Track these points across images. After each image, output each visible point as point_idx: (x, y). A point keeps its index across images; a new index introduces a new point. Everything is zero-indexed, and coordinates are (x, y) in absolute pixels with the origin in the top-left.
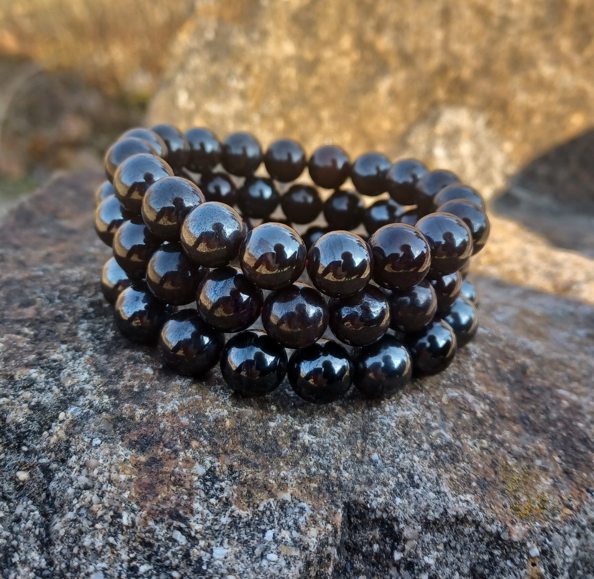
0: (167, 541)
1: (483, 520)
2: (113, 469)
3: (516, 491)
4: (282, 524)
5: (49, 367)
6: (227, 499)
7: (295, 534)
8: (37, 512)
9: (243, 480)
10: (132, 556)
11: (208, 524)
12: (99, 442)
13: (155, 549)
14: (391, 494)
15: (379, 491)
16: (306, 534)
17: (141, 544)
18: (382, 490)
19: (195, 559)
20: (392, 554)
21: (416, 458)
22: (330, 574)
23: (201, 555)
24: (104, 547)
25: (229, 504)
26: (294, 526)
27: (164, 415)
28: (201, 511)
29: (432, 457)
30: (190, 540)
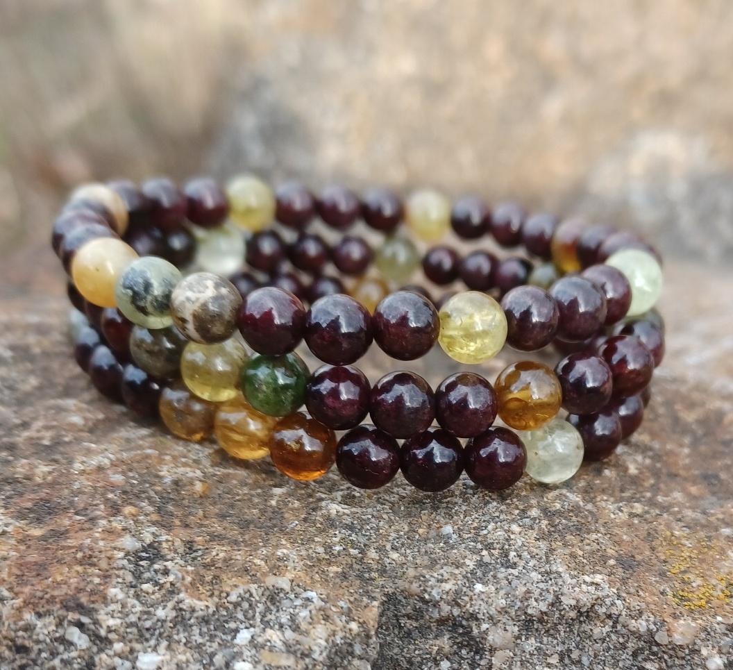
0: (56, 644)
3: (685, 572)
6: (172, 584)
7: (289, 634)
9: (208, 560)
11: (133, 618)
13: (33, 656)
14: (465, 577)
15: (445, 574)
16: (309, 633)
17: (10, 648)
18: (451, 573)
23: (116, 664)
25: (176, 591)
26: (290, 623)
27: (83, 472)
28: (121, 600)
29: (543, 526)
30: (98, 642)
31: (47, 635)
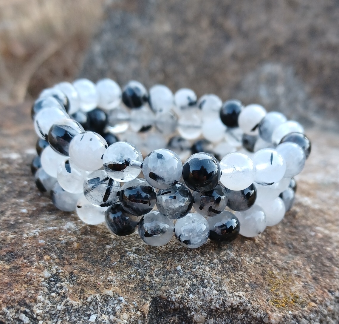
0: (15, 321)
1: (251, 309)
3: (276, 291)
4: (103, 311)
6: (64, 293)
7: (112, 317)
9: (79, 281)
11: (47, 310)
14: (186, 291)
15: (177, 290)
16: (120, 317)
18: (180, 289)
21: (207, 268)
25: (65, 297)
26: (112, 312)
27: (27, 238)
28: (42, 301)
29: (219, 268)
30: (33, 320)
31: (11, 317)
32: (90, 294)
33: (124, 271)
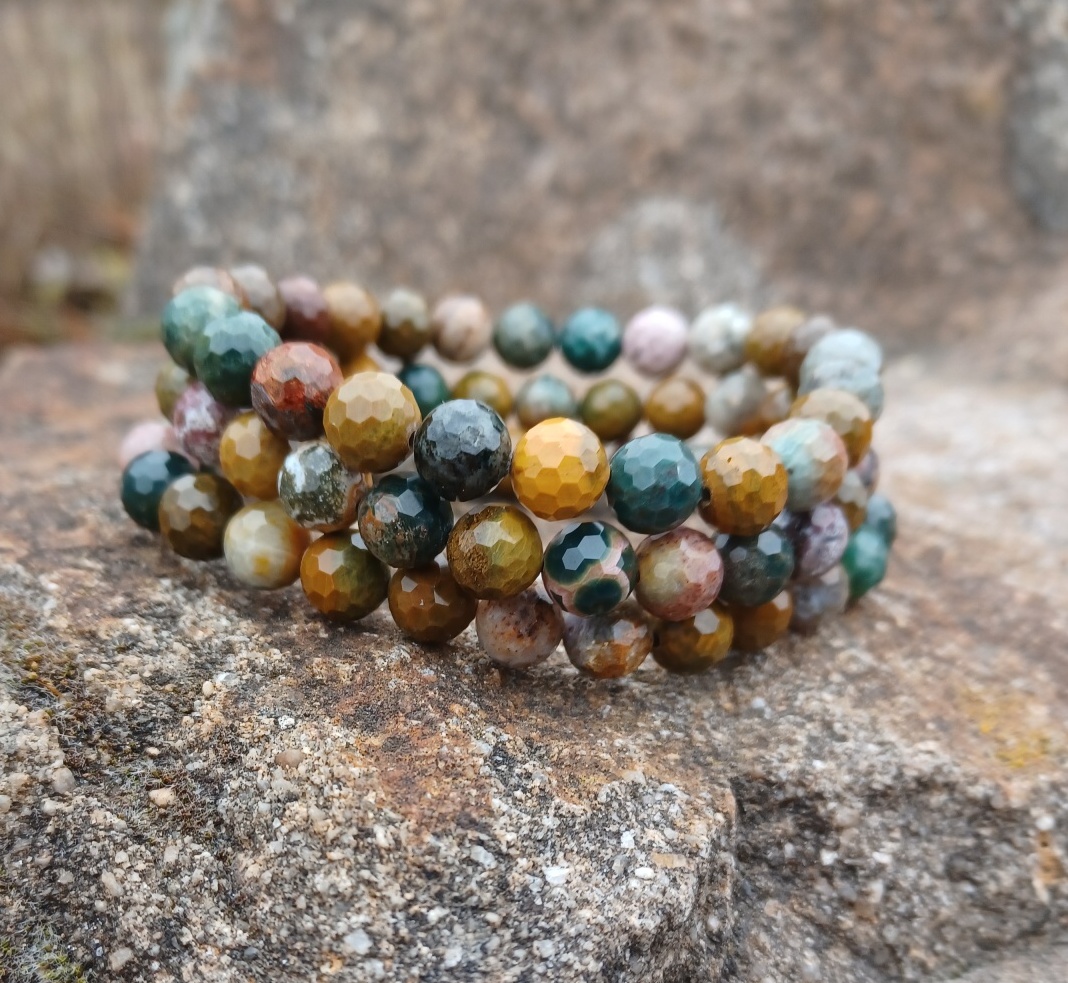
0: (464, 866)
1: (961, 780)
2: (332, 759)
3: (996, 730)
4: (643, 822)
5: (154, 615)
6: (542, 790)
7: (669, 832)
8: (206, 854)
9: (555, 759)
10: (409, 896)
11: (525, 830)
12: (291, 721)
13: (446, 880)
14: (804, 756)
15: (784, 753)
16: (689, 830)
17: (420, 876)
18: (790, 752)
19: (518, 889)
20: (817, 855)
21: (827, 696)
22: (729, 898)
23: (527, 882)
24: (355, 887)
25: (548, 797)
26: (664, 822)
27: (389, 669)
28: (506, 812)
30: (501, 860)
31: (454, 858)
32: (600, 785)
33: (640, 724)
